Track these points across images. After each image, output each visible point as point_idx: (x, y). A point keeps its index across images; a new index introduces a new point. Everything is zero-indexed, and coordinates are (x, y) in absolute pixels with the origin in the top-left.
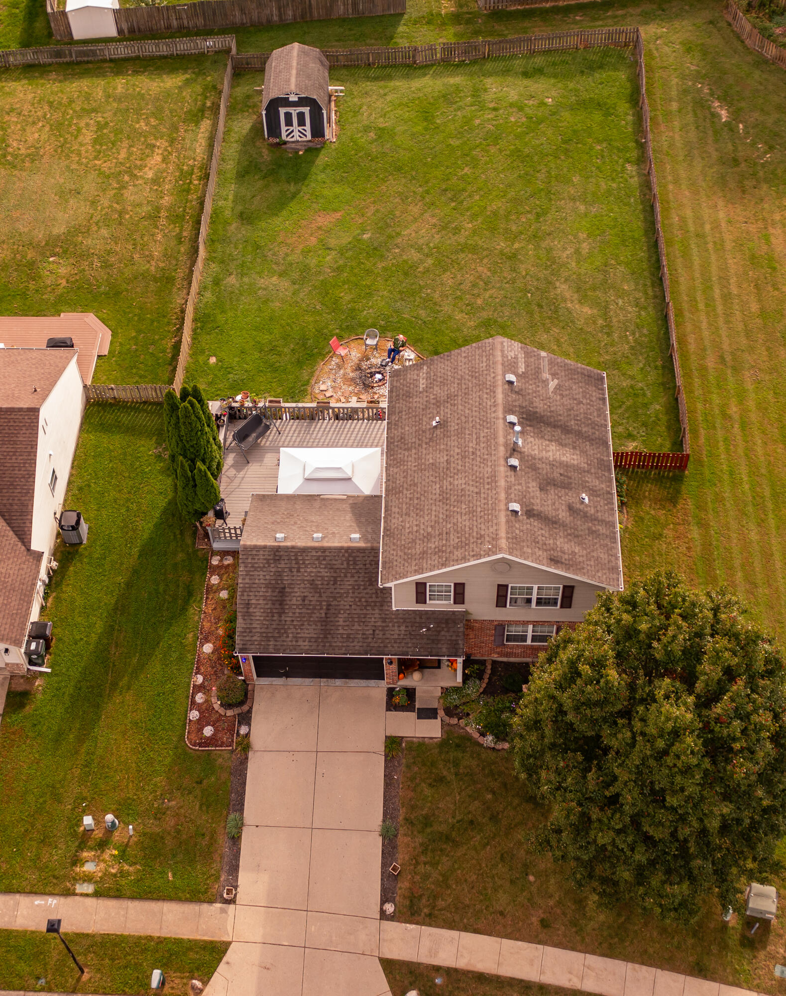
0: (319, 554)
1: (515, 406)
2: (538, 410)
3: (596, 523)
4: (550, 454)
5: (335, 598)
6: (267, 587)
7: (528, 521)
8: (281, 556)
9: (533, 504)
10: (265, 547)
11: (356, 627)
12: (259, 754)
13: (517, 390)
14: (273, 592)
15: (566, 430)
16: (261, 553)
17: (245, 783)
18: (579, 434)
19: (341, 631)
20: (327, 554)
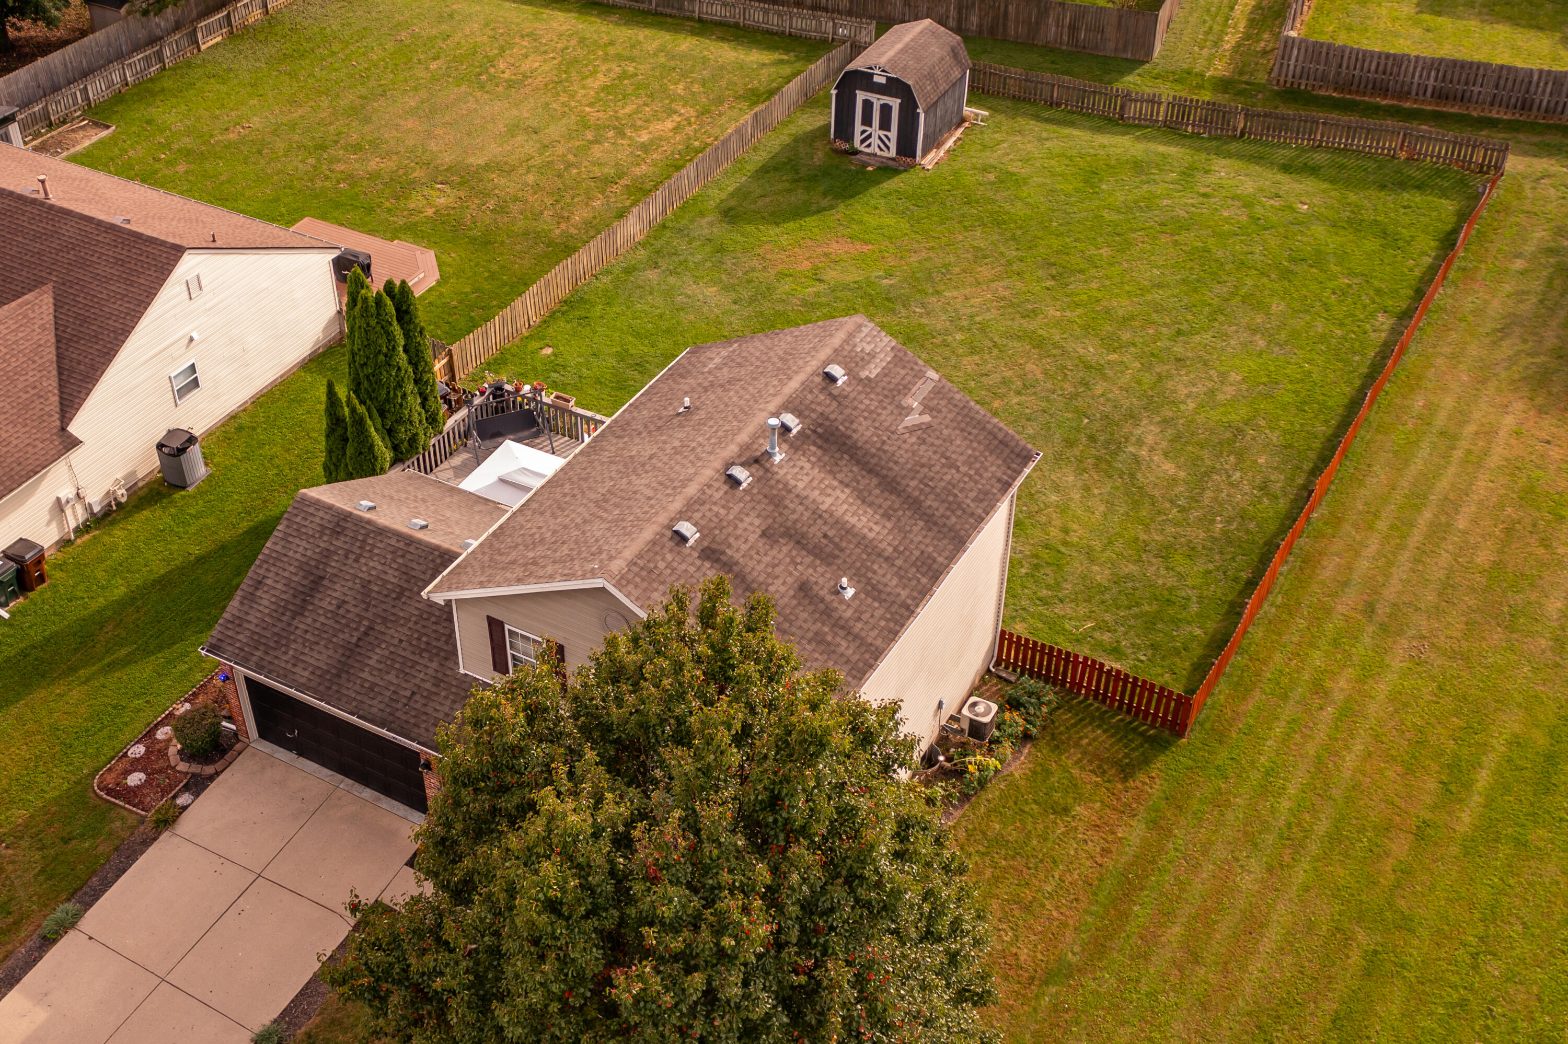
0: (401, 545)
1: (814, 411)
2: (855, 436)
3: (842, 633)
4: (829, 501)
5: (385, 620)
6: (300, 568)
7: (698, 562)
8: (345, 528)
9: (730, 546)
10: (330, 507)
11: (391, 677)
12: (176, 840)
13: (835, 392)
14: (305, 578)
15: (891, 485)
16: (321, 514)
17: (125, 871)
18: (914, 505)
19: (365, 675)
20: (412, 549)
